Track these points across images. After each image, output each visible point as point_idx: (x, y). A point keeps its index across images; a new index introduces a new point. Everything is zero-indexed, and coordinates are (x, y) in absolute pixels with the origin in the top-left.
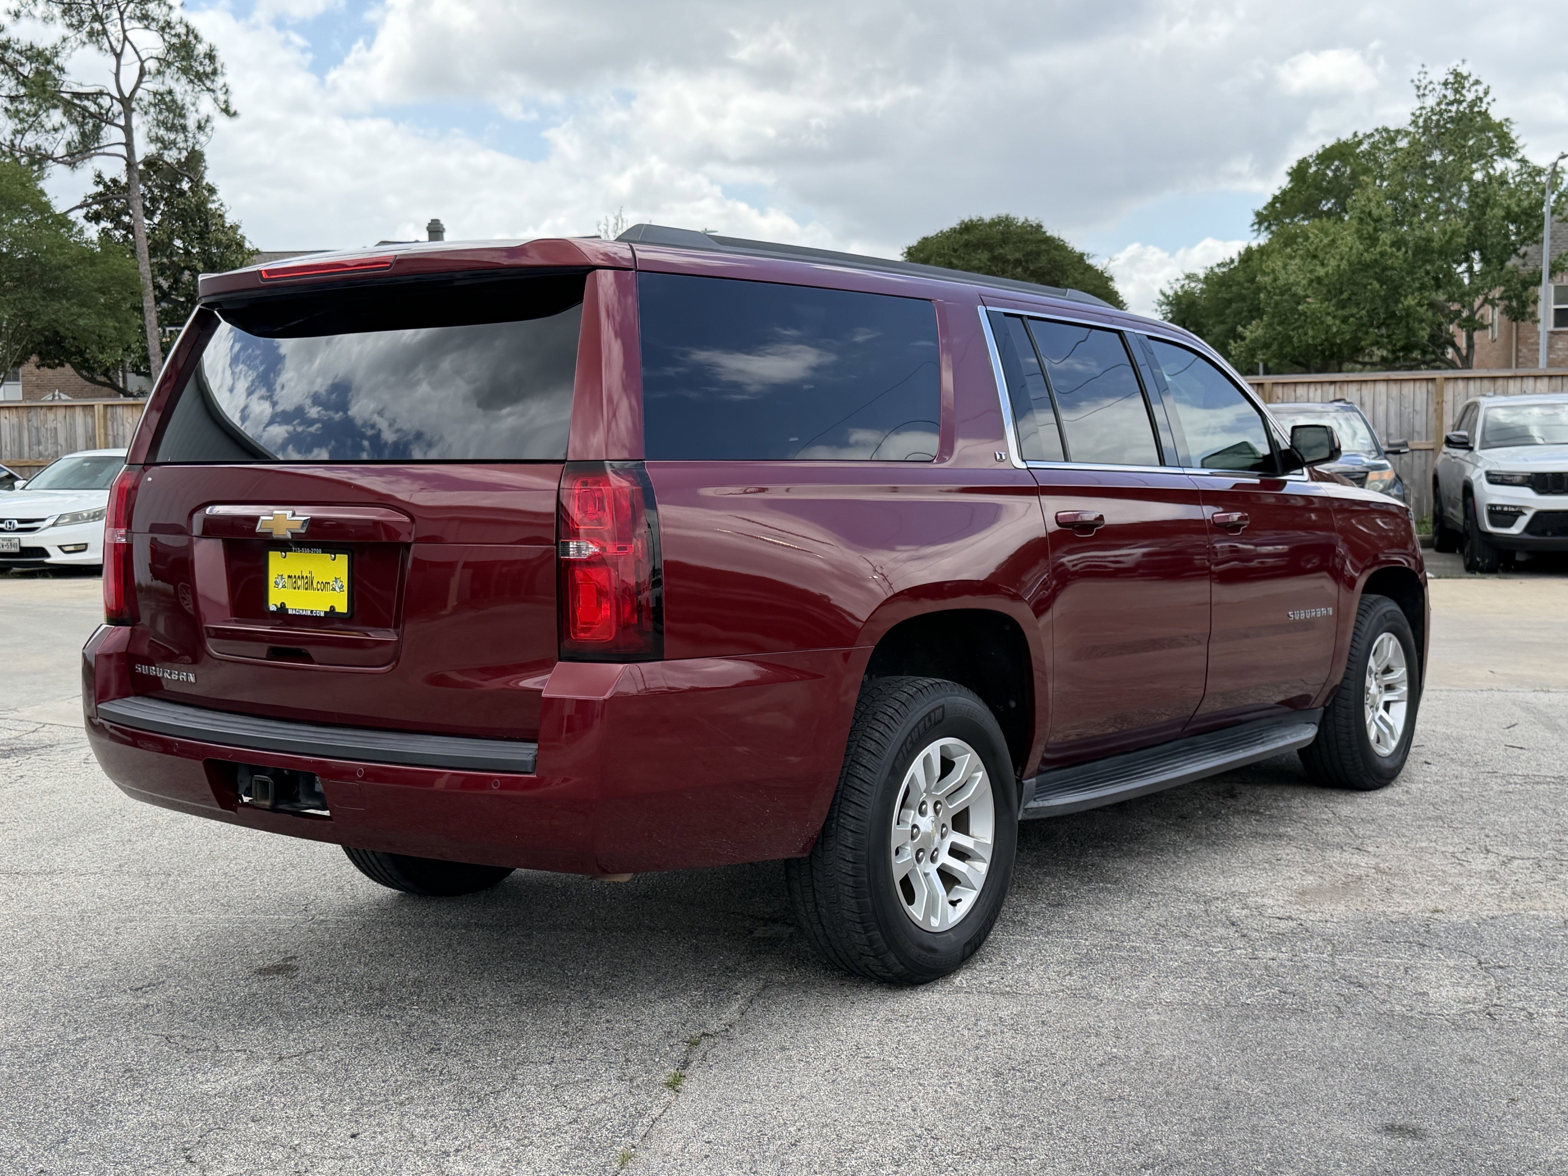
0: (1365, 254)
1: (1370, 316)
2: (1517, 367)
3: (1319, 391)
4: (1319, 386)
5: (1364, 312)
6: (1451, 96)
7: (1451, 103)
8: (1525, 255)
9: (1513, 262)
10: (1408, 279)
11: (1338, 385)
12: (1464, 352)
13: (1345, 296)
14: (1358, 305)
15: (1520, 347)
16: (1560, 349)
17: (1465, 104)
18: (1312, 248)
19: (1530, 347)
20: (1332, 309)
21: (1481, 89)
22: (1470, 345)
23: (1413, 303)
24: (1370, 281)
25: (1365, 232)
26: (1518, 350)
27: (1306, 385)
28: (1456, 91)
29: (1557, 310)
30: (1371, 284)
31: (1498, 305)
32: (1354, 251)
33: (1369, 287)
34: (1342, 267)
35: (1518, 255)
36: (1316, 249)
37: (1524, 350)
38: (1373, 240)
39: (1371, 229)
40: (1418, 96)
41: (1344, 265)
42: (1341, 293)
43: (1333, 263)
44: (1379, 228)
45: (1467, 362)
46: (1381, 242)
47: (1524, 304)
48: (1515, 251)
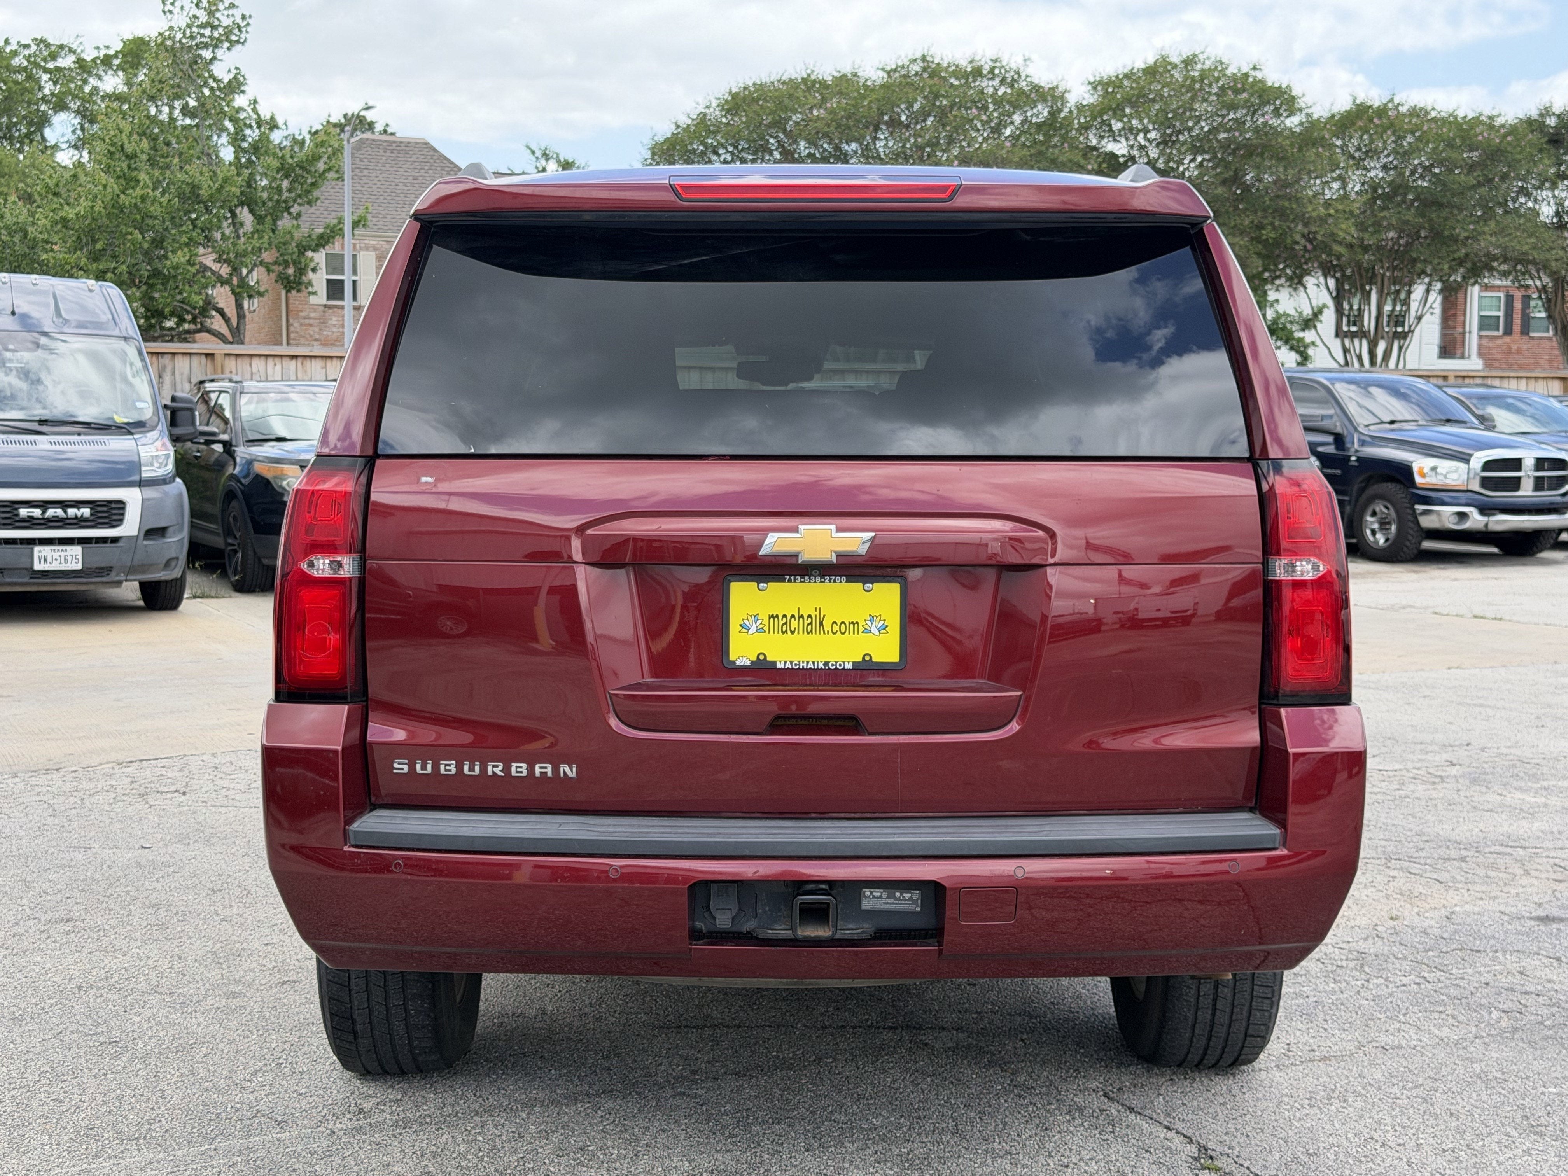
0: (122, 196)
1: (130, 273)
2: (288, 344)
3: (278, 367)
4: (277, 360)
5: (124, 267)
6: (203, 18)
7: (203, 26)
8: (299, 215)
9: (285, 223)
10: (173, 232)
11: (300, 360)
12: (234, 322)
13: (99, 246)
14: (114, 257)
15: (291, 321)
16: (334, 325)
17: (221, 30)
18: (52, 182)
19: (302, 321)
20: (84, 261)
21: (238, 13)
22: (241, 316)
23: (183, 260)
24: (130, 230)
25: (118, 169)
26: (288, 325)
27: (263, 358)
28: (211, 13)
29: (329, 281)
30: (131, 234)
31: (273, 271)
32: (109, 190)
33: (130, 237)
34: (96, 209)
35: (290, 213)
36: (57, 185)
37: (296, 325)
38: (129, 181)
39: (124, 165)
40: (164, 12)
41: (99, 206)
42: (95, 241)
43: (84, 203)
44: (134, 166)
45: (237, 335)
46: (141, 184)
47: (301, 271)
48: (288, 209)
